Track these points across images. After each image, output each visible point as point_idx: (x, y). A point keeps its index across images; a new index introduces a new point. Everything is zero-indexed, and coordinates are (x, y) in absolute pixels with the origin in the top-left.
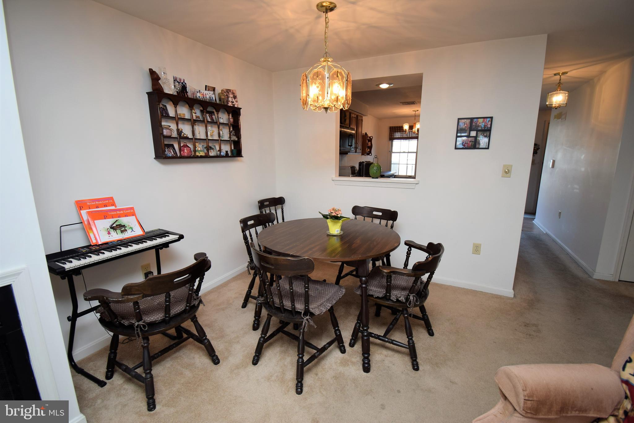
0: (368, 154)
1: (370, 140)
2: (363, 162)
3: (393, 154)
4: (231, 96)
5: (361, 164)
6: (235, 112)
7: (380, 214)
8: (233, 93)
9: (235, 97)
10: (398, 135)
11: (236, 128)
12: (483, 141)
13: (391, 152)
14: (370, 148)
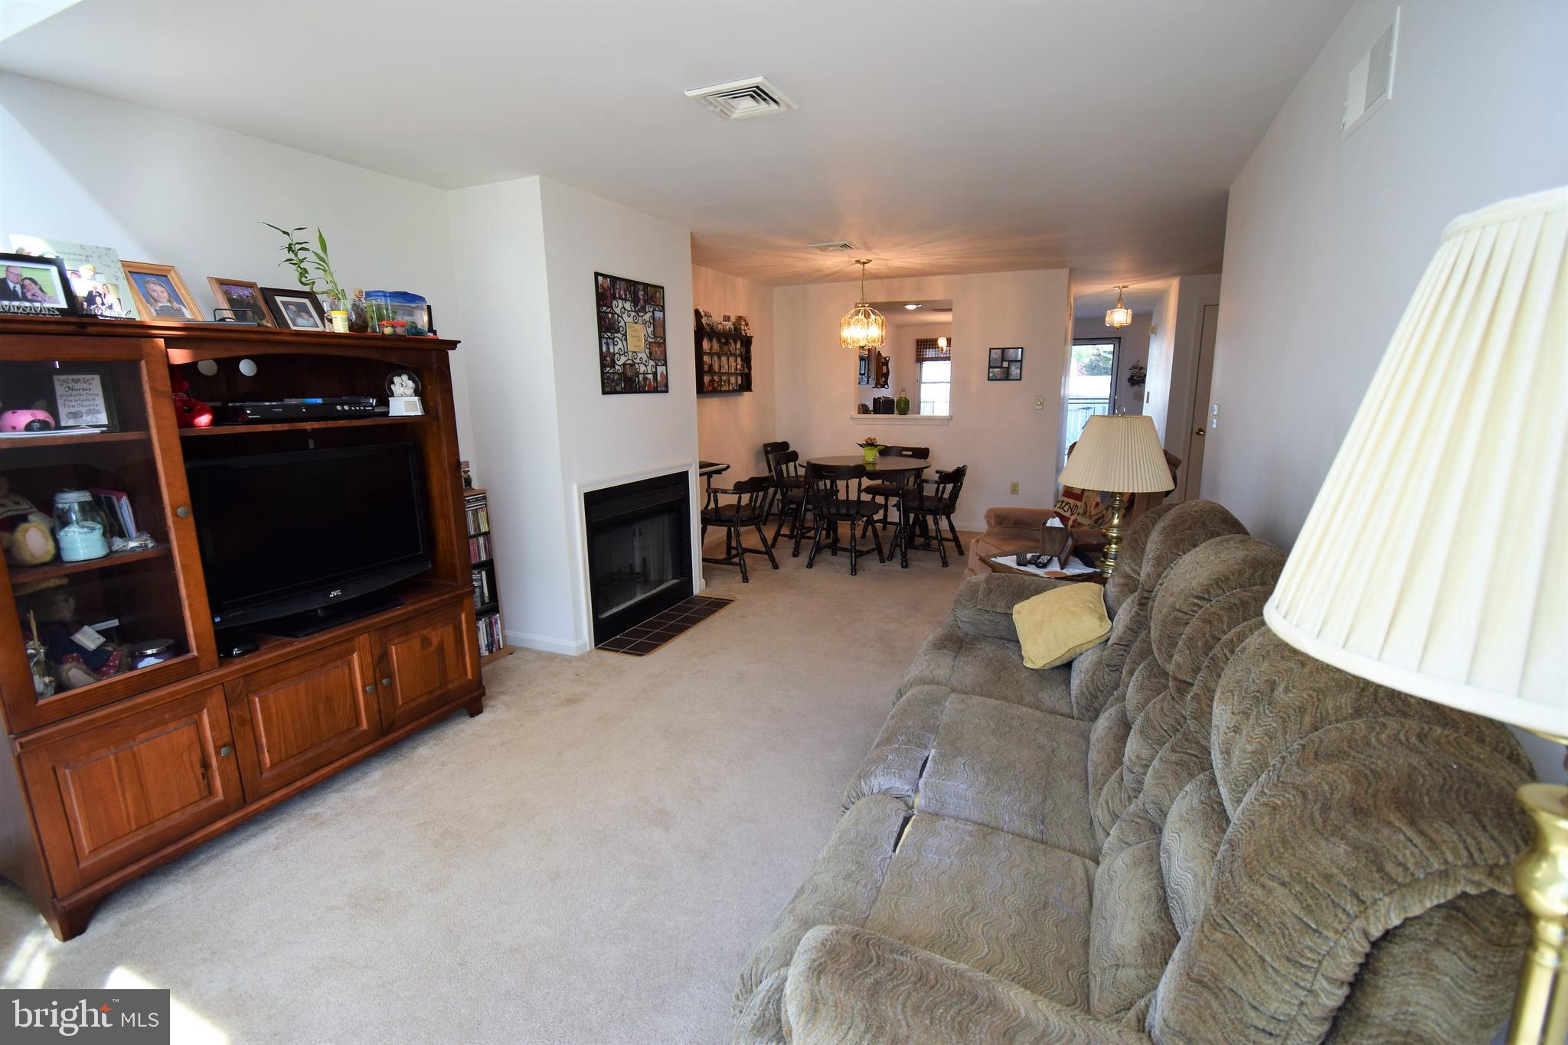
0: (883, 386)
1: (886, 363)
2: (880, 398)
3: (923, 386)
4: (743, 323)
5: (876, 401)
6: (747, 342)
7: (911, 453)
8: (745, 320)
9: (747, 325)
10: (930, 353)
11: (747, 359)
12: (1015, 371)
13: (919, 382)
14: (886, 375)
